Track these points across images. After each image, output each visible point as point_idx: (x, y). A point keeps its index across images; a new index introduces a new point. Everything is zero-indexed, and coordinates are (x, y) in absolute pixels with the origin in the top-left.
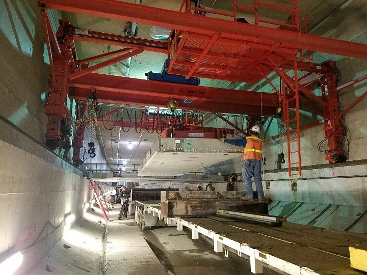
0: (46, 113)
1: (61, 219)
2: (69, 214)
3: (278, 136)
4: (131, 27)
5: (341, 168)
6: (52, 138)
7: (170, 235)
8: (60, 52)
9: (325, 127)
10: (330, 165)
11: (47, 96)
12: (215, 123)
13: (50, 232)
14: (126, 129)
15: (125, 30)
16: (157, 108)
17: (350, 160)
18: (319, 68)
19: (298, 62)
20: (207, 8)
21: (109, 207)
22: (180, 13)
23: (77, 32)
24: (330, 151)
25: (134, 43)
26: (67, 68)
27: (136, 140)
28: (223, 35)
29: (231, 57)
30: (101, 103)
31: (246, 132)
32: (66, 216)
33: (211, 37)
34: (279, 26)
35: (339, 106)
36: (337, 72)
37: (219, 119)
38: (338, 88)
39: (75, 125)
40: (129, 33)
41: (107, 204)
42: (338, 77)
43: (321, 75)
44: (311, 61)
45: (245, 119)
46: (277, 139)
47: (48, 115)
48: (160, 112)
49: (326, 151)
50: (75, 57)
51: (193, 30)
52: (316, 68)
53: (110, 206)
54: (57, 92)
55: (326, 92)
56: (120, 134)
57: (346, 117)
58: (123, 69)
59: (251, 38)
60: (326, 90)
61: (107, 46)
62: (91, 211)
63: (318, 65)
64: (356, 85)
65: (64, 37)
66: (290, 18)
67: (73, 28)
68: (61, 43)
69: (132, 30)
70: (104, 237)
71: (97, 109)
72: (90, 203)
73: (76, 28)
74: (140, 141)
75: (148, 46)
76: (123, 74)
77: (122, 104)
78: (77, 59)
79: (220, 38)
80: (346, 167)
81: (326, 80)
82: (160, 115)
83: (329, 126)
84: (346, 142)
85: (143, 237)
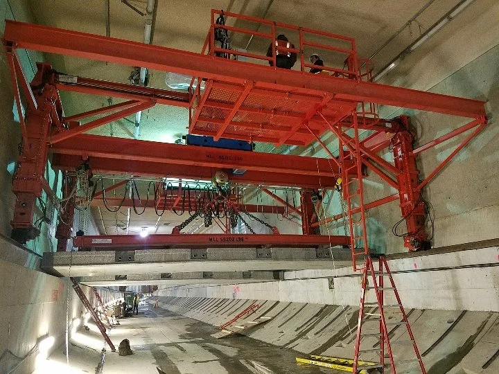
0: (13, 191)
1: (31, 345)
2: (47, 335)
3: (341, 216)
4: (139, 72)
5: (424, 257)
6: (21, 227)
7: (196, 362)
8: (36, 105)
9: (401, 203)
10: (411, 254)
11: (16, 167)
12: (260, 199)
13: (10, 365)
14: (140, 210)
15: (131, 77)
16: (178, 180)
17: (436, 246)
18: (389, 125)
19: (359, 118)
20: (240, 50)
21: (111, 323)
22: (202, 55)
23: (62, 79)
24: (410, 234)
25: (141, 94)
26: (45, 128)
27: (152, 225)
28: (259, 84)
29: (271, 113)
30: (97, 175)
31: (300, 210)
32: (39, 340)
33: (242, 87)
34: (333, 73)
35: (417, 175)
36: (412, 130)
37: (264, 194)
38: (415, 152)
39: (59, 206)
40: (137, 81)
41: (110, 318)
42: (413, 138)
43: (392, 135)
44: (376, 117)
45: (298, 193)
46: (340, 220)
47: (16, 193)
48: (183, 185)
49: (404, 236)
50: (60, 112)
51: (219, 77)
52: (385, 126)
53: (113, 321)
54: (30, 161)
55: (400, 157)
56: (129, 217)
57: (428, 189)
58: (131, 128)
59: (296, 88)
60: (400, 153)
61: (107, 97)
62: (84, 330)
63: (389, 122)
64: (437, 147)
65: (42, 85)
66: (346, 62)
67: (57, 74)
68: (37, 95)
69: (141, 77)
70: (99, 368)
71: (91, 184)
72: (83, 319)
73: (62, 74)
74: (159, 225)
75: (161, 98)
76: (132, 135)
77: (128, 176)
78: (64, 115)
79: (256, 88)
80: (431, 257)
81: (399, 141)
82: (183, 189)
83: (406, 201)
84: (430, 223)
85: (155, 366)
